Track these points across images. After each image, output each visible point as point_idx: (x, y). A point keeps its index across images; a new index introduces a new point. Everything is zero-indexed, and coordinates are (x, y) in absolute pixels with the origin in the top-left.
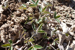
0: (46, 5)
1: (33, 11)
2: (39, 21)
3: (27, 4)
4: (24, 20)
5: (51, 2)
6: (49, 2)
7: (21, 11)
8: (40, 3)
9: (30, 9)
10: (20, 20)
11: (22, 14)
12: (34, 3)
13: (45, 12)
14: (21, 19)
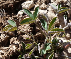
0: (57, 10)
1: (31, 29)
2: (45, 48)
3: (19, 15)
4: (16, 51)
5: (66, 3)
6: (62, 3)
7: (8, 34)
8: (45, 9)
9: (26, 27)
10: (8, 53)
11: (12, 40)
12: (31, 15)
13: (53, 30)
14: (9, 50)
